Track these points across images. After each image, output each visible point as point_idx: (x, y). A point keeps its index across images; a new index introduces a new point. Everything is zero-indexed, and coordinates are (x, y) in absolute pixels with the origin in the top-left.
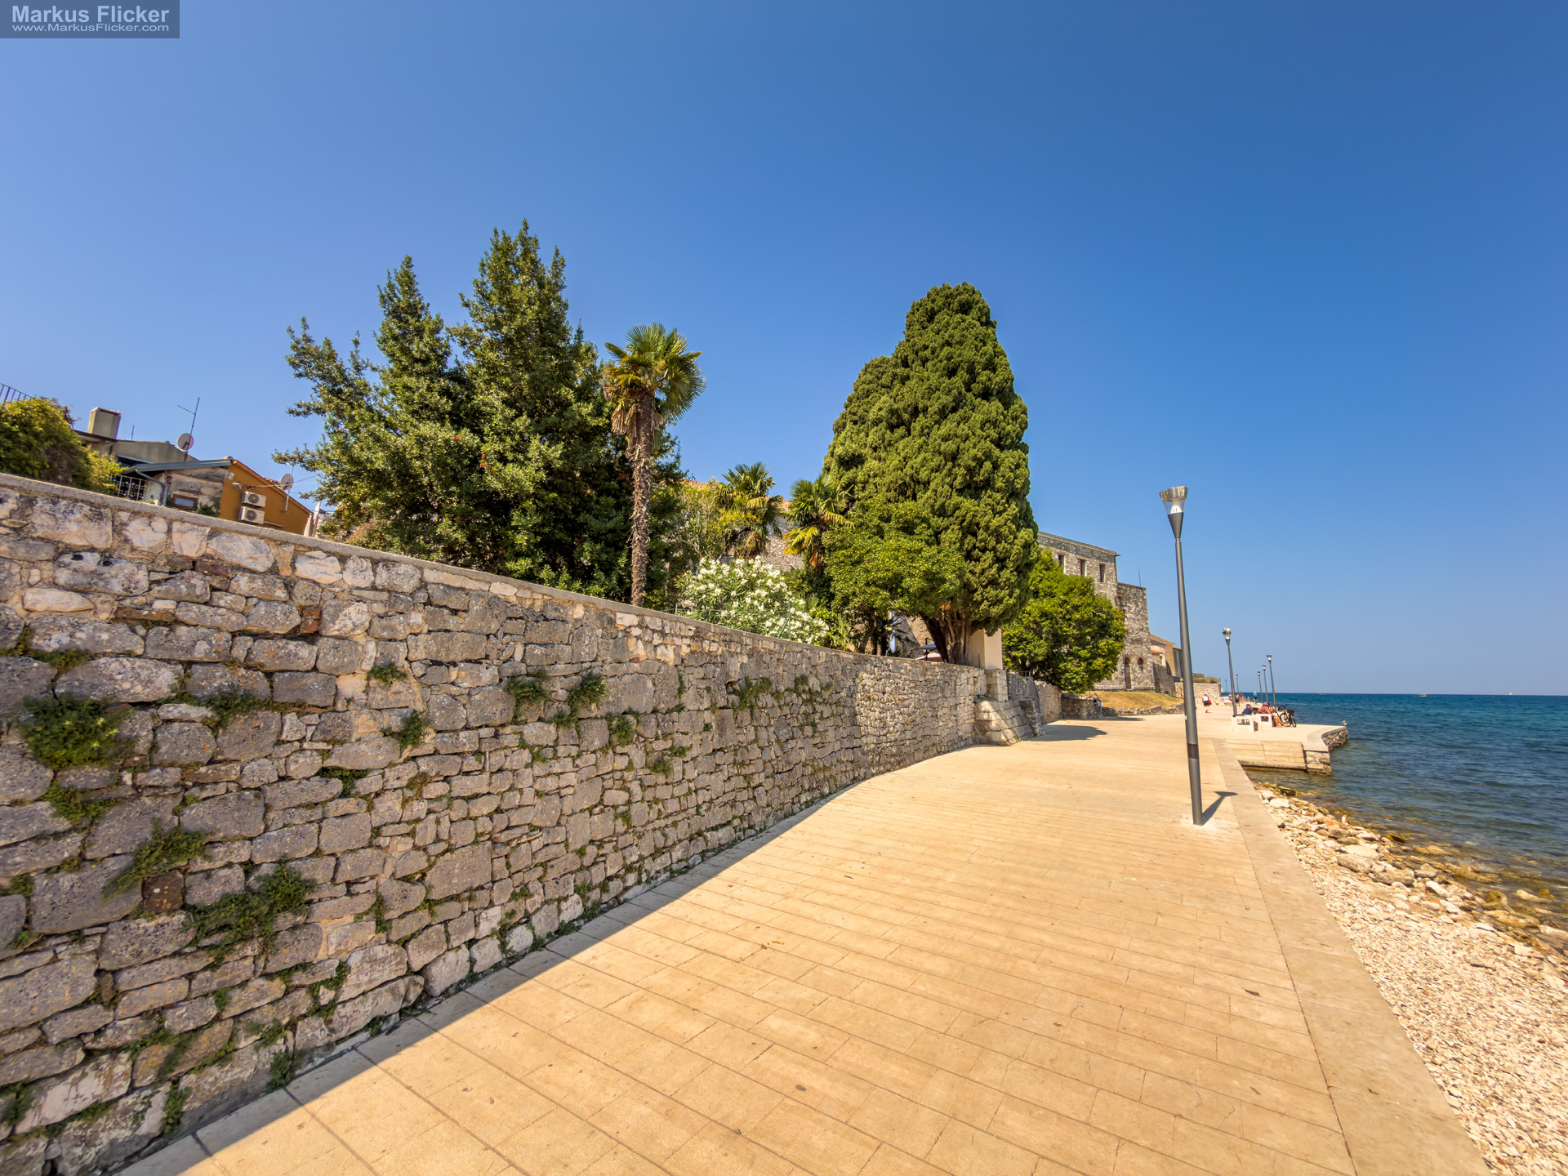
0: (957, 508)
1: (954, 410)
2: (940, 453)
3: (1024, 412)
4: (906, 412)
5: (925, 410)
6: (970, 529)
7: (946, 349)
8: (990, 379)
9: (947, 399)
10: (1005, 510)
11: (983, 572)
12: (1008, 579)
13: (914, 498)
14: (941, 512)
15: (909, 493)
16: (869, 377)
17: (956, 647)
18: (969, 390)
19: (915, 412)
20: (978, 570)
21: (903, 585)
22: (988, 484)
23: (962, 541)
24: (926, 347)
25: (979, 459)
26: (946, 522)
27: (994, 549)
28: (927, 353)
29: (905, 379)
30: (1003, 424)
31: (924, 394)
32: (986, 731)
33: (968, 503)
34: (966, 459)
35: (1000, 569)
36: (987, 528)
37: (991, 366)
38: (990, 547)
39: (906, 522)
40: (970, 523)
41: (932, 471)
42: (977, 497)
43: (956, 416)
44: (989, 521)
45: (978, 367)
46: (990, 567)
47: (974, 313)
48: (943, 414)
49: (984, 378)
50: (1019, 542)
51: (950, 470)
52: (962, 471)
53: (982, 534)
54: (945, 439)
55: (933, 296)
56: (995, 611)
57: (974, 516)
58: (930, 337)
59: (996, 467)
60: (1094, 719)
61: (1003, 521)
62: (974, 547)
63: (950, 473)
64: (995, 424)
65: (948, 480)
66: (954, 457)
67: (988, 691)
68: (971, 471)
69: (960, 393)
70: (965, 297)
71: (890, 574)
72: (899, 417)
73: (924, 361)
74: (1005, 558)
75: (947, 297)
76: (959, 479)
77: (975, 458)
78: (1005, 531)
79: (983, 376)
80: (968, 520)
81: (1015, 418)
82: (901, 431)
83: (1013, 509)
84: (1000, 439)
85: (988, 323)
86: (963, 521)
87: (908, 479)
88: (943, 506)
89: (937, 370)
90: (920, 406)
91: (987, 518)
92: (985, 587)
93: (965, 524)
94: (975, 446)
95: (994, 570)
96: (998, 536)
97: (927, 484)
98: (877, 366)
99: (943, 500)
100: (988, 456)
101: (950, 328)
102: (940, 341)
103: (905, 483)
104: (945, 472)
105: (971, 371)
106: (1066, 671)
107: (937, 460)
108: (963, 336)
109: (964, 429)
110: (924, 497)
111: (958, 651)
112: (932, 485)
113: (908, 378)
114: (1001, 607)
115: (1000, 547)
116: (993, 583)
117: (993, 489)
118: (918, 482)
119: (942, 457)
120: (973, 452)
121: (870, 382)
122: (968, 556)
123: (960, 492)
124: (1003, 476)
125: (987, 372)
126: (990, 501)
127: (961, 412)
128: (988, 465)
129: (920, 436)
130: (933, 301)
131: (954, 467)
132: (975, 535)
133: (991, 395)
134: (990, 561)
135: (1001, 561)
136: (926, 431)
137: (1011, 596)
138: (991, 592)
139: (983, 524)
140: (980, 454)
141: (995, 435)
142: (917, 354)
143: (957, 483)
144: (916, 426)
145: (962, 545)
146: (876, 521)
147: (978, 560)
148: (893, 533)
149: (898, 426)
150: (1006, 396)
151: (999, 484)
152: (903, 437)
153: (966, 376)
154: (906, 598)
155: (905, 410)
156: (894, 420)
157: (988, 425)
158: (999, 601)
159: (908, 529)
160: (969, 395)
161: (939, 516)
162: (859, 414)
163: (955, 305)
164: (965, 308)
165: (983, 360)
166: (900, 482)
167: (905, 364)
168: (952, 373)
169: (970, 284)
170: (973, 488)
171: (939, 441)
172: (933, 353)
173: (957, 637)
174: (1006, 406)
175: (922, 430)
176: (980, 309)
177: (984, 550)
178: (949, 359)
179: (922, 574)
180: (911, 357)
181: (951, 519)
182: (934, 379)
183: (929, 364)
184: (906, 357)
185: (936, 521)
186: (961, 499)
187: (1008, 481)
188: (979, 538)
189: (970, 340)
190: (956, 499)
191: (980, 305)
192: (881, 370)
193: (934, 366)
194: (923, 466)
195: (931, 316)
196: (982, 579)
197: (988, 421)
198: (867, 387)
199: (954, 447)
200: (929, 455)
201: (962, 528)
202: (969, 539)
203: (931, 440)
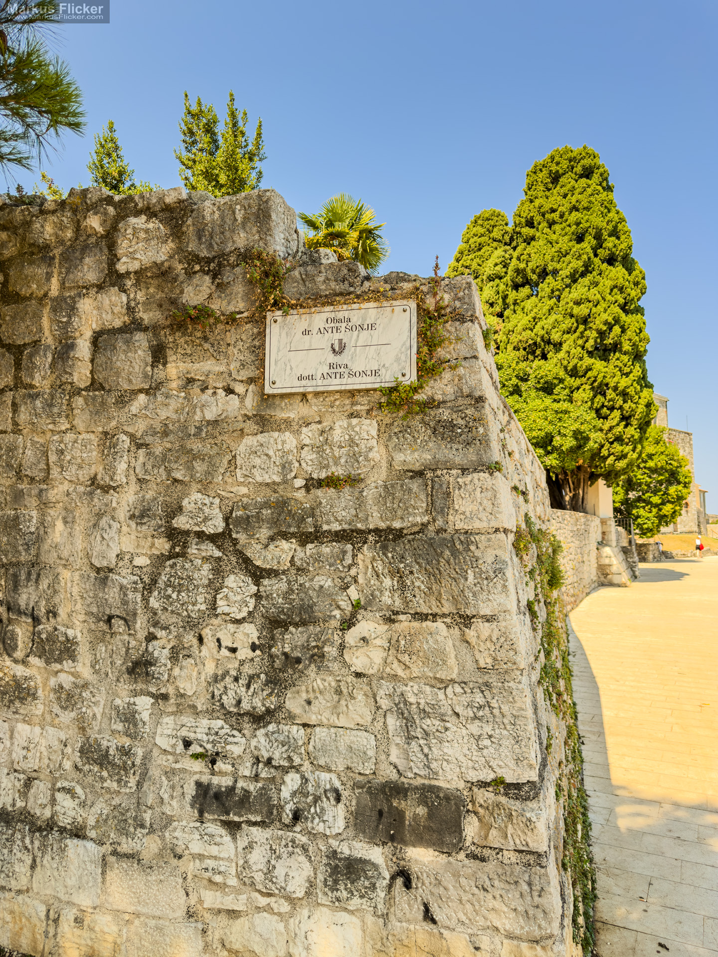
0: (589, 369)
1: (583, 275)
2: (572, 316)
3: (643, 278)
4: (534, 273)
5: (555, 272)
6: (600, 389)
7: (575, 216)
8: (615, 246)
9: (578, 264)
10: (631, 372)
11: (611, 428)
12: (633, 436)
13: (544, 357)
14: (574, 373)
15: (538, 352)
16: (481, 230)
17: (575, 498)
18: (596, 255)
19: (544, 274)
20: (606, 427)
21: (554, 443)
22: (616, 347)
23: (592, 400)
24: (553, 211)
25: (609, 324)
26: (578, 382)
27: (621, 408)
28: (555, 216)
29: (529, 240)
30: (629, 290)
31: (553, 257)
32: (607, 574)
33: (599, 365)
34: (598, 323)
35: (626, 426)
36: (615, 389)
37: (615, 233)
38: (617, 406)
39: (546, 382)
40: (601, 384)
41: (564, 332)
42: (606, 359)
43: (586, 281)
44: (618, 383)
45: (605, 234)
46: (618, 425)
47: (596, 178)
48: (574, 278)
49: (610, 245)
50: (643, 402)
51: (582, 333)
52: (595, 334)
53: (610, 394)
54: (578, 303)
55: (557, 159)
56: (621, 464)
57: (604, 377)
58: (555, 199)
59: (623, 331)
60: (658, 561)
61: (630, 383)
62: (603, 406)
63: (582, 336)
64: (621, 290)
65: (580, 342)
66: (585, 321)
67: (603, 538)
68: (602, 334)
69: (589, 259)
70: (587, 162)
71: (543, 434)
72: (525, 276)
73: (551, 224)
74: (630, 417)
75: (570, 161)
76: (591, 342)
77: (606, 323)
78: (631, 391)
79: (610, 242)
80: (599, 380)
81: (636, 284)
82: (526, 290)
83: (637, 371)
84: (626, 304)
85: (609, 189)
86: (595, 381)
87: (539, 340)
88: (575, 367)
89: (566, 234)
90: (550, 268)
91: (616, 379)
92: (612, 443)
93: (596, 384)
94: (605, 311)
95: (620, 428)
96: (625, 395)
97: (558, 346)
98: (488, 219)
99: (575, 361)
100: (617, 321)
101: (576, 194)
102: (568, 206)
103: (535, 343)
104: (577, 334)
105: (598, 237)
106: (638, 517)
107: (569, 323)
108: (590, 202)
109: (593, 294)
110: (555, 358)
111: (577, 501)
112: (565, 347)
113: (533, 238)
114: (626, 461)
115: (626, 406)
116: (619, 439)
117: (620, 351)
118: (549, 342)
119: (573, 320)
120: (604, 316)
121: (482, 235)
122: (599, 416)
123: (590, 354)
124: (630, 340)
125: (613, 238)
126: (618, 363)
127: (589, 277)
128: (617, 329)
129: (550, 298)
130: (558, 164)
131: (585, 330)
132: (604, 395)
133: (616, 260)
134: (617, 419)
135: (626, 419)
136: (557, 293)
137: (634, 451)
138: (617, 448)
139: (612, 385)
140: (610, 319)
141: (622, 301)
142: (543, 215)
143: (590, 345)
144: (545, 287)
145: (593, 403)
146: (514, 381)
147: (606, 418)
148: (533, 393)
149: (523, 285)
150: (628, 264)
151: (626, 347)
152: (528, 297)
153: (594, 242)
154: (555, 455)
155: (534, 272)
156: (519, 280)
157: (615, 290)
158: (624, 456)
159: (547, 389)
160: (597, 261)
161: (571, 376)
162: (473, 268)
163: (578, 169)
164: (587, 173)
165: (610, 227)
166: (531, 342)
167: (530, 224)
168: (580, 239)
169: (591, 149)
170: (603, 351)
171: (571, 304)
172: (562, 216)
173: (576, 488)
174: (630, 270)
175: (553, 292)
176: (601, 175)
177: (612, 409)
178: (578, 224)
179: (571, 433)
180: (538, 218)
181: (584, 380)
182: (564, 243)
183: (557, 227)
184: (532, 218)
185: (570, 381)
186: (593, 360)
187: (634, 344)
188: (608, 398)
189: (597, 207)
190: (588, 361)
191: (601, 170)
192: (492, 223)
193: (563, 229)
194: (554, 327)
195: (556, 178)
196: (610, 435)
197: (615, 287)
198: (479, 240)
199: (587, 311)
200: (560, 317)
201: (592, 389)
202: (599, 399)
203: (562, 303)
